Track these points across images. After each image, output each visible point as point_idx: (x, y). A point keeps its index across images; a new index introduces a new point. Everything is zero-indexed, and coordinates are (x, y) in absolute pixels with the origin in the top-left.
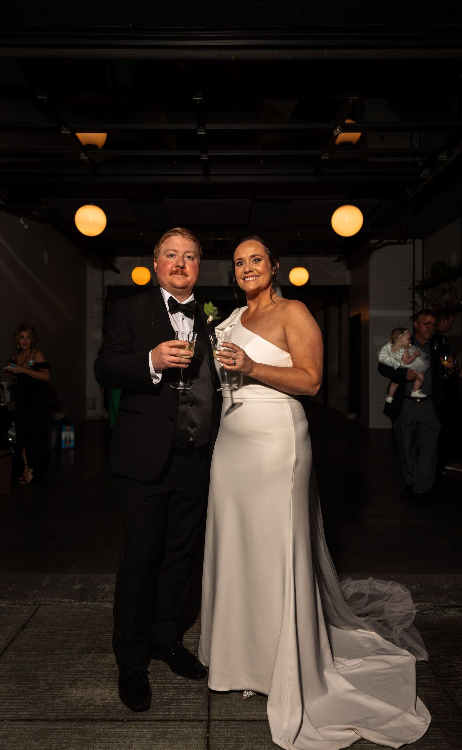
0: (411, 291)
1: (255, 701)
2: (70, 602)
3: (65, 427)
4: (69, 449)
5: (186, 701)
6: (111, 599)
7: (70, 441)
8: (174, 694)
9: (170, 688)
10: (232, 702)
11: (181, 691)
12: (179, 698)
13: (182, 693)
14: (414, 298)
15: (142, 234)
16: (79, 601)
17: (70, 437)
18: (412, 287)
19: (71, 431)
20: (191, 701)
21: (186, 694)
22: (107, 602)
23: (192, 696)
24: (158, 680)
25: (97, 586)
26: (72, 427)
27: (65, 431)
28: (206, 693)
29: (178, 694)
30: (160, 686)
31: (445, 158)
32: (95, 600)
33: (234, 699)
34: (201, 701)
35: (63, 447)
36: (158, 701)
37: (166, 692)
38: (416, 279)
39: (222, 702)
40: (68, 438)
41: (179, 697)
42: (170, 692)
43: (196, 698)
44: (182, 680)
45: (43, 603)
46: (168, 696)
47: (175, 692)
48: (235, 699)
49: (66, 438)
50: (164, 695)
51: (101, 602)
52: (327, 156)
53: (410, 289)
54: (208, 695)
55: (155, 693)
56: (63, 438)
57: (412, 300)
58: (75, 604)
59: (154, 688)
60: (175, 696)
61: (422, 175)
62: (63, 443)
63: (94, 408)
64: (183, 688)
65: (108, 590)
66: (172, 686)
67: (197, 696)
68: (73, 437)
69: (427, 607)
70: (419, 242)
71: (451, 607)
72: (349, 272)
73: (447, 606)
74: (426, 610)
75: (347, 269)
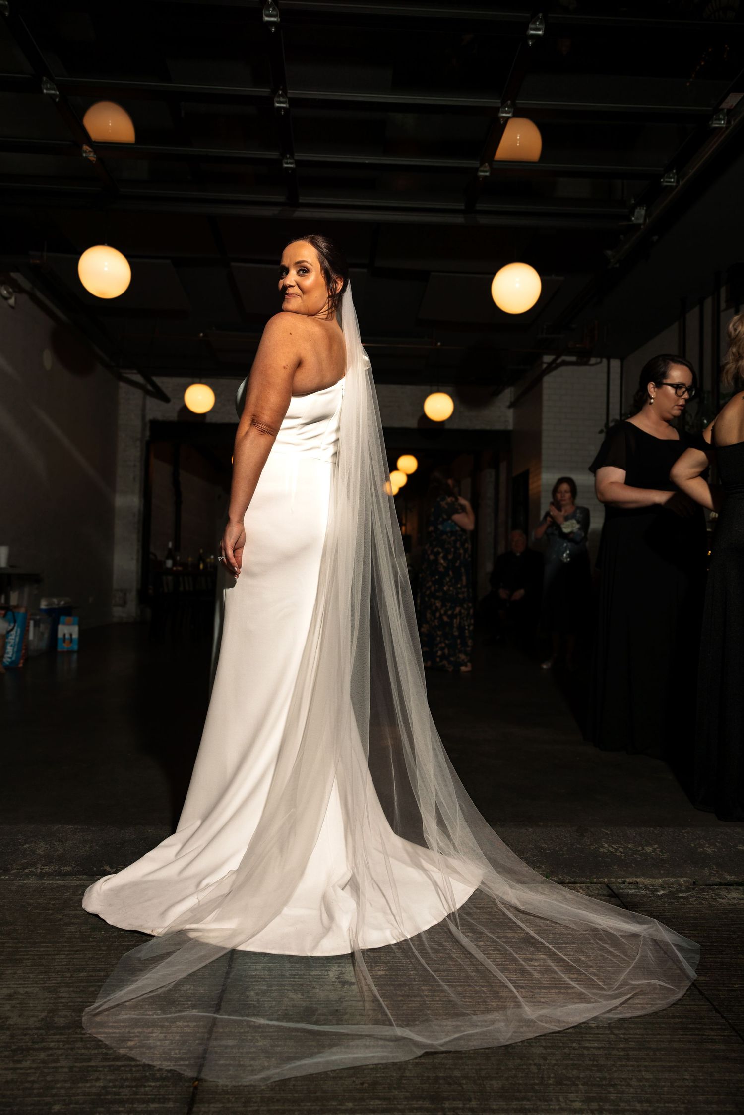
1: (309, 1104)
3: (62, 618)
4: (70, 653)
5: (131, 1105)
6: (41, 869)
7: (71, 640)
8: (105, 1087)
9: (100, 1069)
10: (251, 1106)
11: (127, 1079)
12: (117, 1097)
13: (127, 1083)
17: (71, 635)
18: (605, 430)
19: (73, 624)
20: (145, 1105)
21: (136, 1086)
23: (151, 1091)
24: (79, 1048)
25: (24, 845)
26: (76, 619)
27: (65, 624)
28: (186, 1084)
29: (114, 1087)
30: (76, 1065)
31: (673, 182)
32: (6, 871)
33: (257, 1097)
34: (171, 1104)
35: (59, 649)
36: (56, 1107)
37: (87, 1081)
38: (611, 418)
39: (223, 1107)
40: (67, 636)
41: (115, 1094)
42: (98, 1079)
43: (159, 1099)
44: (137, 1048)
46: (89, 1094)
47: (110, 1081)
48: (259, 1100)
49: (64, 635)
50: (79, 1091)
52: (486, 171)
54: (192, 1089)
55: (58, 1085)
56: (60, 635)
59: (60, 1070)
60: (107, 1093)
61: (633, 218)
62: (60, 642)
63: (124, 604)
64: (134, 1069)
65: (41, 853)
66: (107, 1064)
67: (162, 1091)
68: (75, 636)
69: (680, 885)
70: (615, 364)
71: (725, 885)
72: (512, 410)
73: (720, 884)
74: (681, 892)
75: (509, 407)
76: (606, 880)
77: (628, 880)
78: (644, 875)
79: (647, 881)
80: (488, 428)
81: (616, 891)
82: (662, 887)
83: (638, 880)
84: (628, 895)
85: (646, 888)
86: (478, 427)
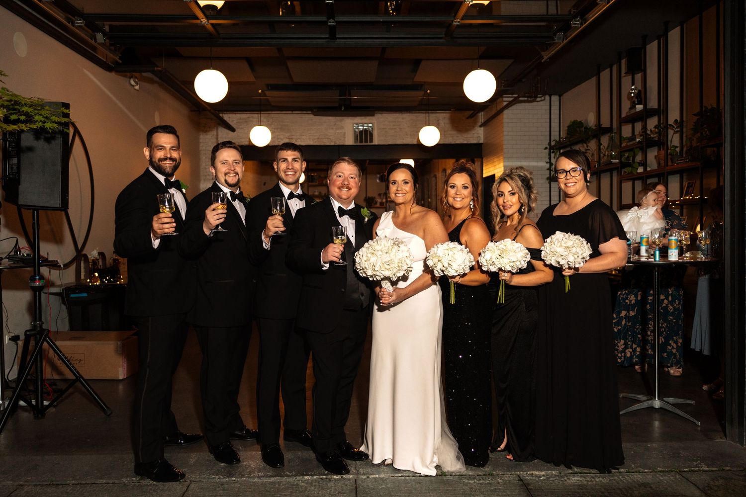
0: (547, 151)
2: (219, 478)
14: (550, 158)
15: (260, 91)
16: (228, 477)
18: (548, 147)
22: (254, 477)
31: (578, 24)
32: (243, 476)
38: (552, 138)
45: (193, 480)
51: (249, 477)
52: (458, 22)
53: (546, 148)
57: (548, 161)
58: (225, 480)
61: (555, 39)
69: (552, 474)
70: (555, 99)
71: (574, 473)
72: (482, 128)
73: (572, 473)
74: (552, 477)
75: (481, 126)
76: (518, 473)
77: (528, 473)
78: (538, 470)
79: (537, 473)
80: (465, 142)
81: (522, 478)
82: (543, 476)
83: (533, 472)
84: (527, 479)
85: (536, 476)
86: (458, 142)
